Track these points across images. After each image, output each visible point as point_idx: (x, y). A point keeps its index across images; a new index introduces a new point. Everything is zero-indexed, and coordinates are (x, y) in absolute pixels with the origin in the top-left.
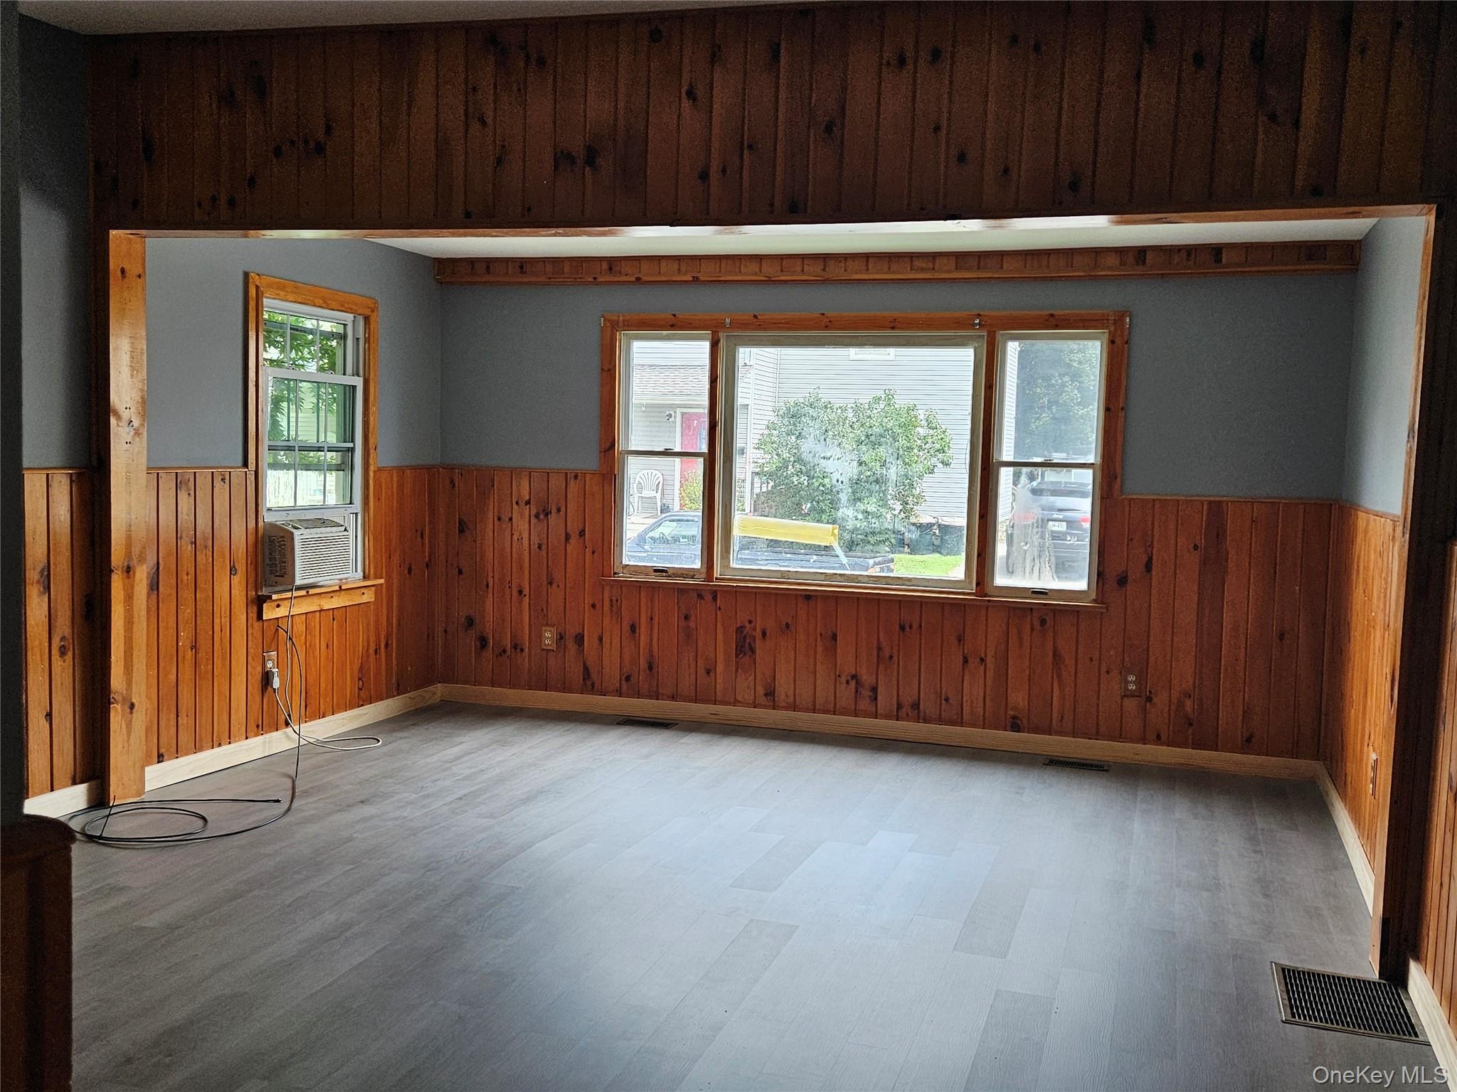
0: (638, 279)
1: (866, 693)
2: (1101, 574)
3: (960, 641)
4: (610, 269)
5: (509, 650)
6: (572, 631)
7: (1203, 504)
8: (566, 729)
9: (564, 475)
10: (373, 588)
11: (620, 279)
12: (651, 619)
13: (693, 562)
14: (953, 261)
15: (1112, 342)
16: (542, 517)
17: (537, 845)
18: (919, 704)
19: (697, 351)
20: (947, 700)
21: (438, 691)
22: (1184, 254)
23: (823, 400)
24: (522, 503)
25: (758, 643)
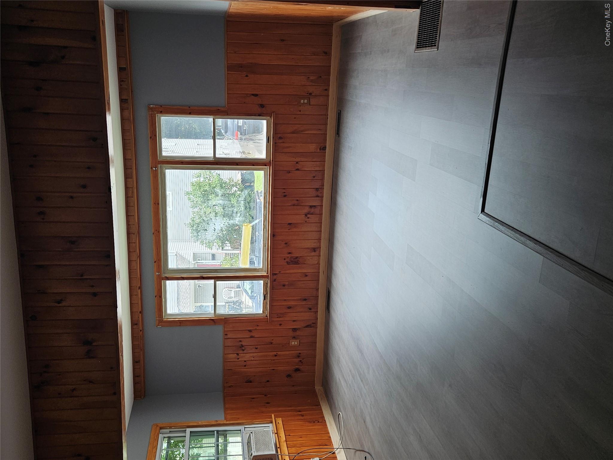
0: (140, 312)
1: (312, 210)
2: (259, 115)
3: (290, 172)
4: (136, 324)
5: (301, 359)
6: (291, 334)
7: (229, 73)
8: (332, 335)
9: (225, 340)
10: (276, 419)
11: (141, 320)
12: (285, 300)
13: (261, 284)
14: (129, 180)
15: (161, 112)
16: (243, 348)
17: (380, 351)
18: (317, 188)
19: (171, 286)
20: (314, 177)
21: (318, 388)
22: (122, 83)
23: (190, 222)
24: (238, 357)
25: (293, 255)
